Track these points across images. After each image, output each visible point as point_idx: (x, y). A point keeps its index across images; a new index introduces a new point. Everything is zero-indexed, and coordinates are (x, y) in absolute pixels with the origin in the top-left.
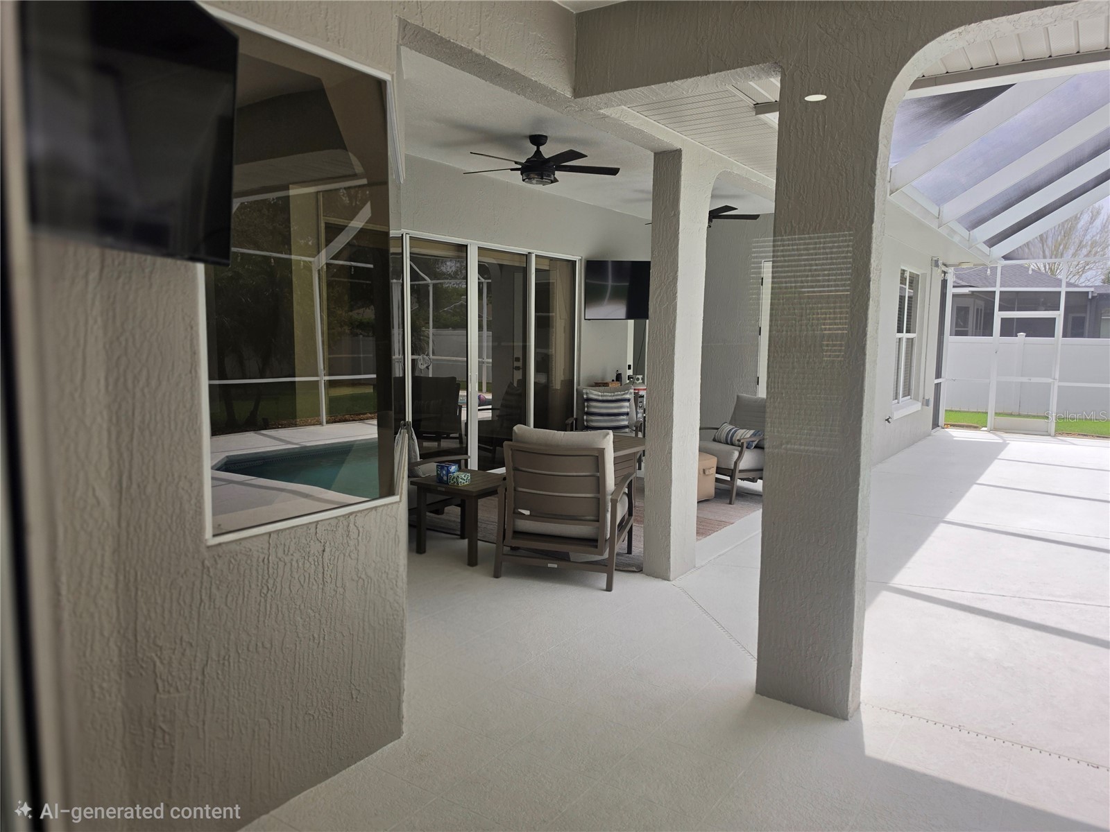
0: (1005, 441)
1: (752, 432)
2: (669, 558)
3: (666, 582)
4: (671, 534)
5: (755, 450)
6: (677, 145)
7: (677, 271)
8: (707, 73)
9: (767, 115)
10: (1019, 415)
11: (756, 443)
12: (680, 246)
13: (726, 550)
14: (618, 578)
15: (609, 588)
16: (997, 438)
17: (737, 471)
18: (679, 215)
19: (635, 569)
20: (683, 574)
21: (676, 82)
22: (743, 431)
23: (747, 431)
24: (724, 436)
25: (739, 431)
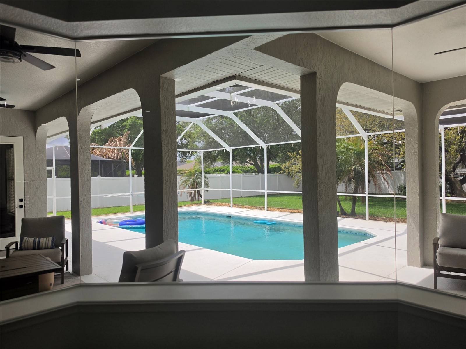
22: (45, 239)
23: (48, 238)
24: (31, 245)
25: (42, 239)
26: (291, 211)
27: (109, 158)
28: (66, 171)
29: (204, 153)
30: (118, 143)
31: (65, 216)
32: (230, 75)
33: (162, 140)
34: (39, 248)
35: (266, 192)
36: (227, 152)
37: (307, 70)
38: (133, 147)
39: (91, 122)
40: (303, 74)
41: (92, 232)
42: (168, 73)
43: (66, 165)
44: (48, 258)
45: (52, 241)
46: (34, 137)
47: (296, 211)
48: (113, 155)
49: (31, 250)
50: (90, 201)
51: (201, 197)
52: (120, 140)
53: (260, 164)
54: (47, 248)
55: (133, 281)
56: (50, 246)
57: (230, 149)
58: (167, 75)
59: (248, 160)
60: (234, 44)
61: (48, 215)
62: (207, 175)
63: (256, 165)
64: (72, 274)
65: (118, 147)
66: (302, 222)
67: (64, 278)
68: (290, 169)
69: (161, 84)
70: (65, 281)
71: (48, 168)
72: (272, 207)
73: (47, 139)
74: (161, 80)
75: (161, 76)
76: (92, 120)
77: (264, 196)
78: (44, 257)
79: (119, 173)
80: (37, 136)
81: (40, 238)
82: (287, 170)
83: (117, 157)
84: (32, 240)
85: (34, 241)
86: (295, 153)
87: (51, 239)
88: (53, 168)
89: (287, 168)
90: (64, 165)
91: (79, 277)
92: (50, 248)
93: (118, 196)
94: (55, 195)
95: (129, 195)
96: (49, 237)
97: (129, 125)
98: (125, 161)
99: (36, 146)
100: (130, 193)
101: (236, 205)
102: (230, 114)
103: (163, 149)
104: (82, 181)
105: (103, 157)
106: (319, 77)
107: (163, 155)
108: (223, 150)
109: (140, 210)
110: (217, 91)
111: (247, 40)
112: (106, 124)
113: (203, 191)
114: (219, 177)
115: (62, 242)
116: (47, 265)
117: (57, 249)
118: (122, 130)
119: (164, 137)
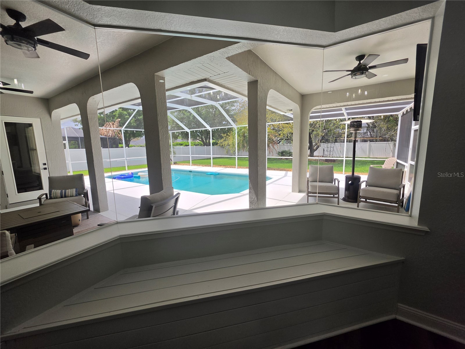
22: (70, 190)
23: (72, 190)
24: (59, 195)
25: (67, 191)
26: (226, 167)
27: (106, 136)
28: (74, 145)
29: (172, 133)
30: (112, 126)
31: (83, 174)
32: (203, 78)
33: (158, 120)
34: (65, 197)
35: (212, 156)
36: (187, 133)
37: (253, 78)
38: (125, 128)
39: (98, 108)
40: (249, 81)
41: (106, 184)
42: (161, 72)
43: (75, 140)
44: (75, 203)
45: (76, 191)
46: (50, 118)
47: (228, 167)
48: (109, 134)
49: (59, 198)
50: (102, 164)
51: (172, 161)
52: (113, 124)
53: (205, 141)
54: (73, 196)
55: (150, 217)
56: (74, 195)
57: (189, 131)
58: (160, 73)
59: (198, 138)
60: (214, 52)
61: (68, 174)
62: (174, 147)
63: (202, 141)
64: (94, 212)
65: (112, 128)
66: (248, 174)
67: (89, 215)
68: (223, 143)
69: (155, 80)
70: (89, 216)
71: (64, 142)
72: (216, 165)
73: (61, 121)
74: (155, 77)
75: (156, 74)
76: (99, 107)
77: (210, 159)
78: (72, 202)
79: (114, 146)
80: (52, 118)
81: (66, 190)
82: (222, 144)
83: (112, 136)
84: (59, 191)
85: (61, 192)
86: (226, 135)
87: (74, 190)
88: (66, 142)
89: (221, 143)
90: (72, 141)
91: (99, 213)
92: (75, 196)
93: (116, 161)
94: (70, 160)
95: (124, 160)
96: (73, 188)
97: (118, 115)
98: (118, 138)
99: (52, 125)
100: (125, 159)
101: (194, 164)
102: (189, 109)
103: (159, 126)
104: (94, 150)
105: (102, 135)
106: (259, 84)
107: (160, 131)
108: (185, 131)
109: (132, 169)
110: (181, 92)
111: (223, 50)
112: (108, 111)
113: (172, 157)
114: (181, 148)
115: (84, 192)
116: (77, 208)
117: (80, 196)
118: (113, 118)
119: (159, 118)
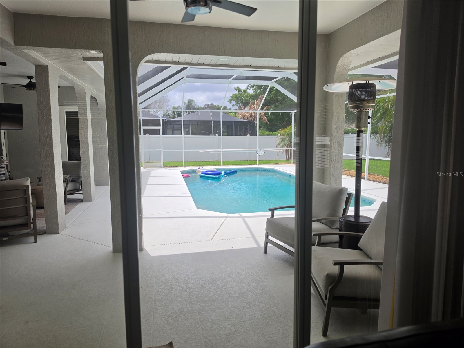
0: (150, 171)
1: (69, 175)
2: (58, 225)
3: (58, 234)
4: (58, 216)
5: (72, 182)
6: (47, 64)
7: (51, 112)
8: (76, 49)
9: (87, 61)
10: (150, 162)
11: (71, 179)
12: (51, 103)
13: (74, 219)
14: (39, 238)
15: (36, 241)
16: (146, 170)
17: (67, 191)
18: (49, 91)
19: (42, 233)
20: (63, 231)
21: (63, 49)
94: (162, 148)
95: (220, 151)
